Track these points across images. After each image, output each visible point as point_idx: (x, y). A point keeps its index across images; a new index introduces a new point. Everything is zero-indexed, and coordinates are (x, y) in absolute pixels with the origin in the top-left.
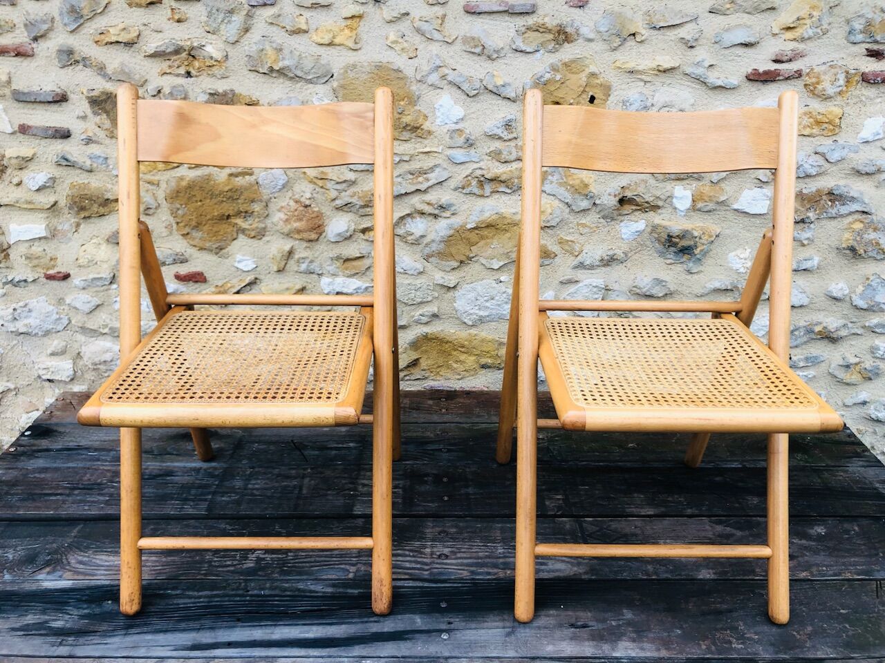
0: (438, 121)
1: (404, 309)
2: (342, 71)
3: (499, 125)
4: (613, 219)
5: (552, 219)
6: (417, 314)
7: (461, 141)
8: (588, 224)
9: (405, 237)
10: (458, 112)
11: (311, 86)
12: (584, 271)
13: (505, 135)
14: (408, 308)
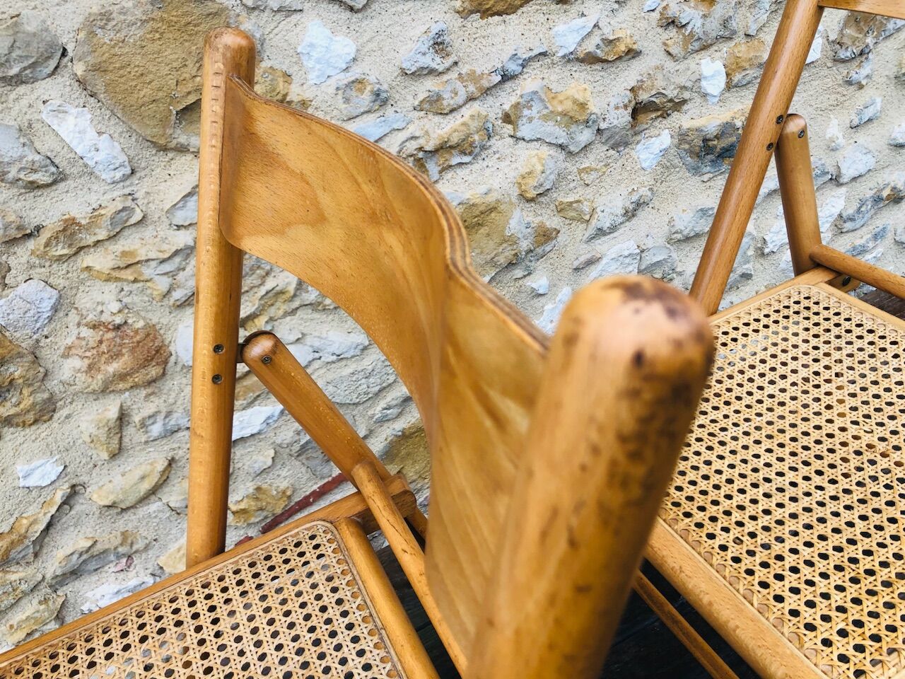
0: (313, 78)
1: (354, 413)
2: (82, 35)
3: (424, 49)
4: (626, 144)
5: (546, 179)
6: (377, 409)
7: (365, 99)
8: (594, 165)
9: (319, 303)
10: (344, 46)
11: (22, 89)
12: (603, 239)
13: (437, 63)
14: (361, 408)
